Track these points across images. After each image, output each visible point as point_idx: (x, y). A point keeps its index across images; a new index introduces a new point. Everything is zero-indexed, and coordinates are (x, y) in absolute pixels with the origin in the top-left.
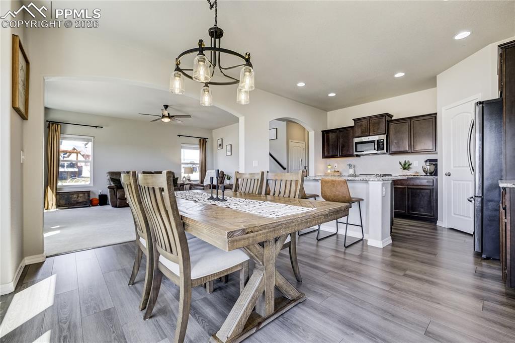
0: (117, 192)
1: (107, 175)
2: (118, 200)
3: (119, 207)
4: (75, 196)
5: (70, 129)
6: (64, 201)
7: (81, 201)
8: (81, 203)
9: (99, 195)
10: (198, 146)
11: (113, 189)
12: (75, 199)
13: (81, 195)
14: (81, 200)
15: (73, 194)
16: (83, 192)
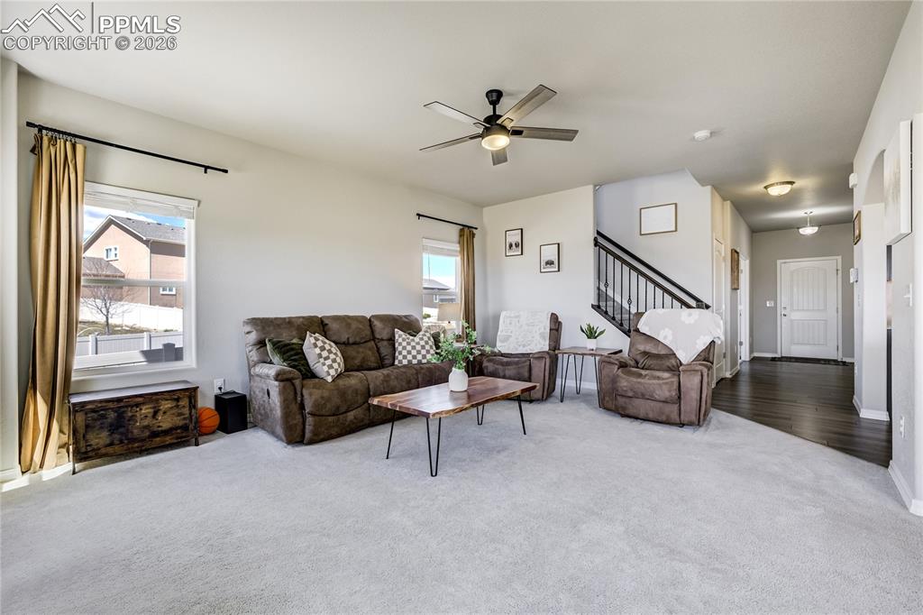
0: (305, 392)
1: (248, 328)
2: (310, 420)
3: (311, 442)
4: (146, 410)
5: (117, 166)
6: (105, 434)
7: (166, 425)
8: (166, 432)
9: (217, 398)
10: (457, 247)
11: (290, 380)
12: (146, 423)
13: (166, 405)
14: (165, 422)
15: (137, 405)
16: (174, 396)
